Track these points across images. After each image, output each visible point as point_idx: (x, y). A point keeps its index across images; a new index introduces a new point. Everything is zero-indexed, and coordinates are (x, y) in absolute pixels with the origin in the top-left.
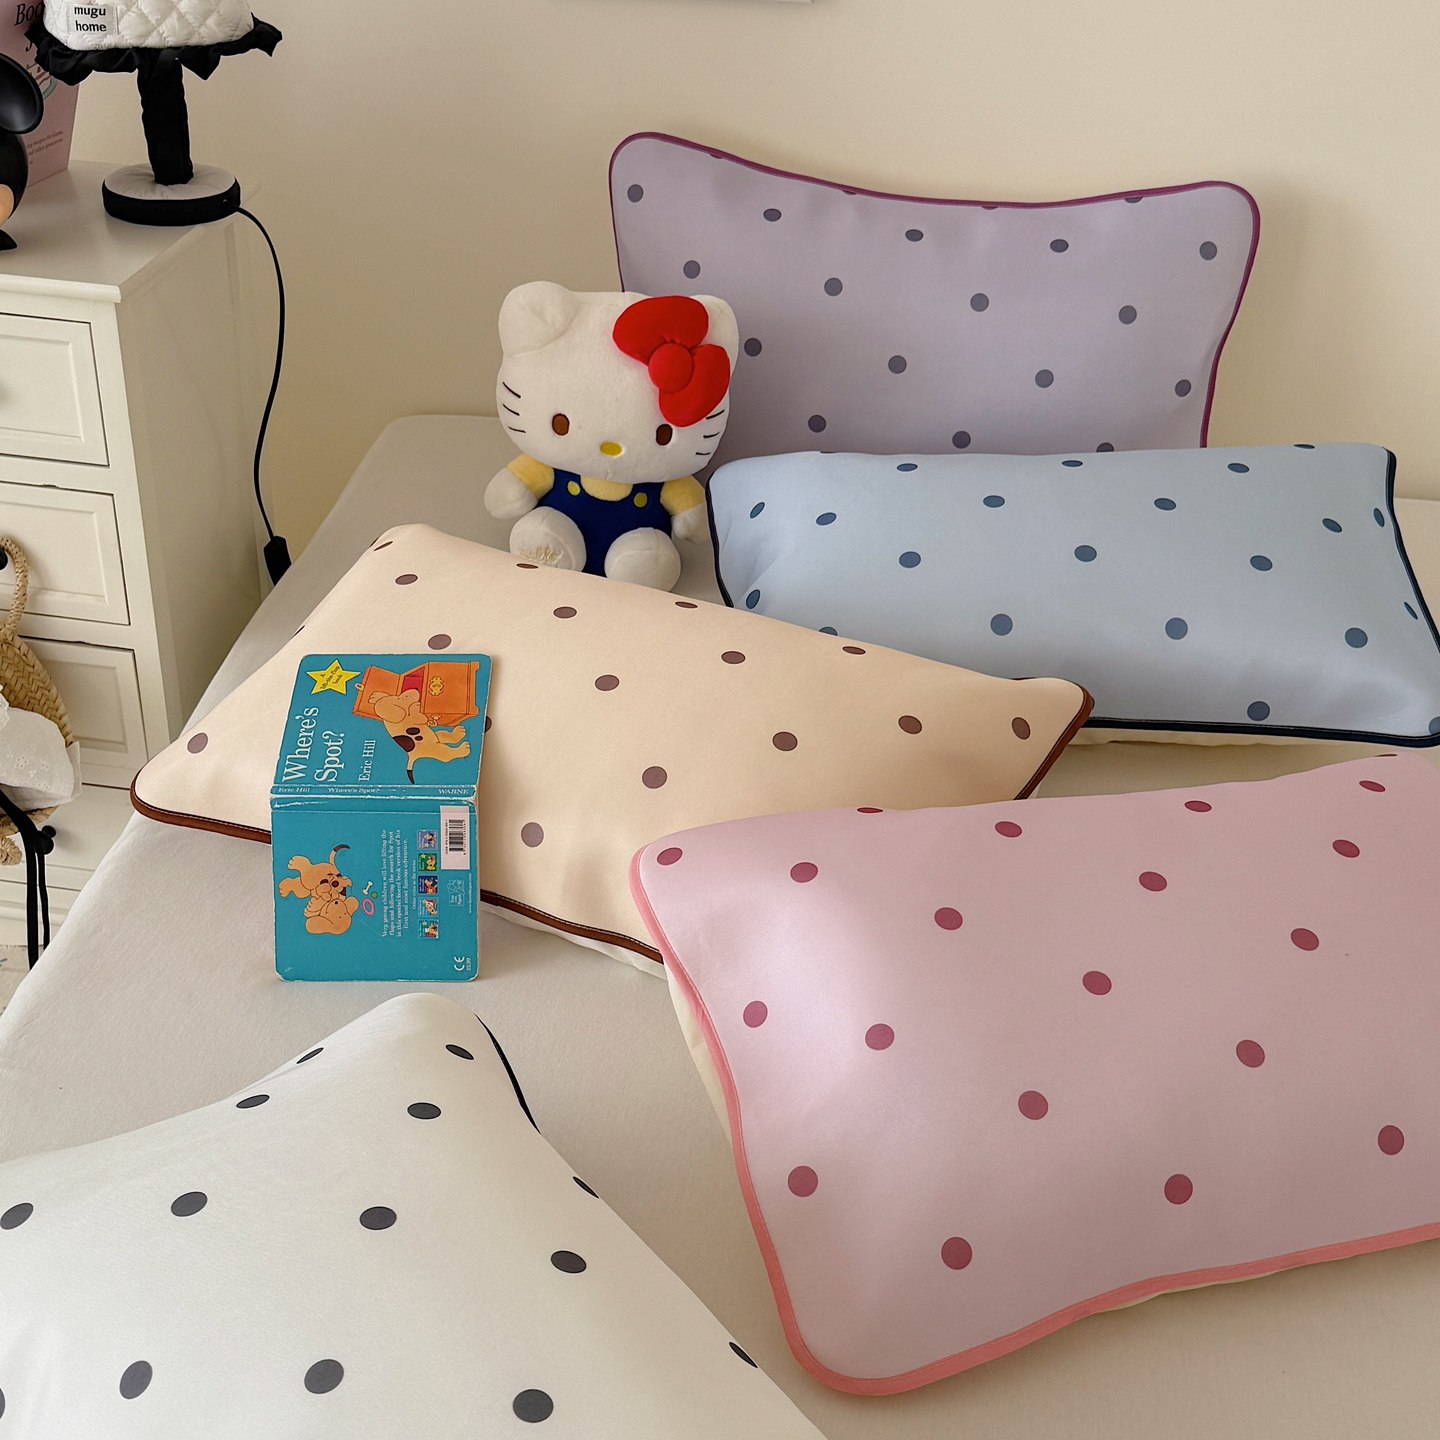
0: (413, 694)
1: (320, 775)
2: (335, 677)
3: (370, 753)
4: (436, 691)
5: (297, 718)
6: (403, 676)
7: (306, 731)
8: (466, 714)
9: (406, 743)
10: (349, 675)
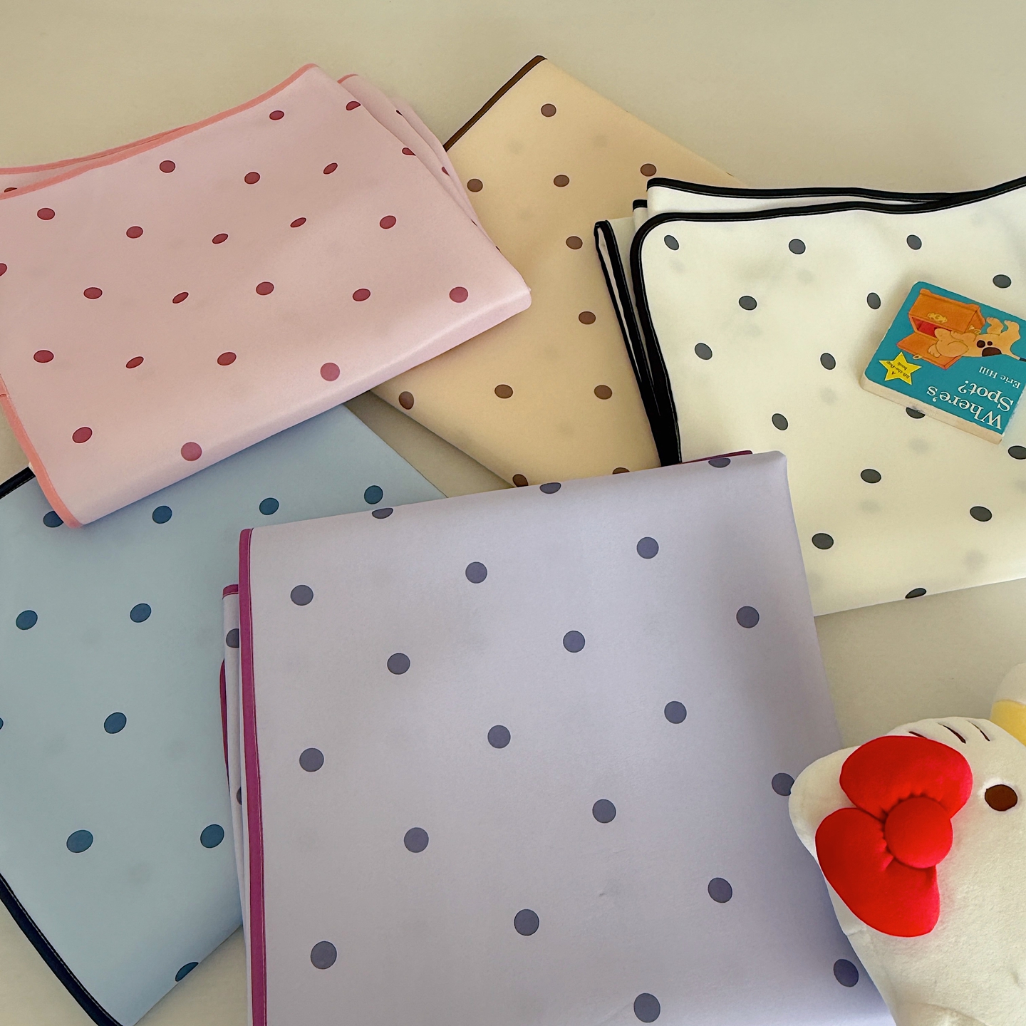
0: (937, 332)
1: (1004, 407)
2: (900, 368)
3: (993, 373)
4: (944, 320)
6: (916, 330)
7: (952, 399)
8: (976, 311)
9: (990, 351)
10: (901, 358)
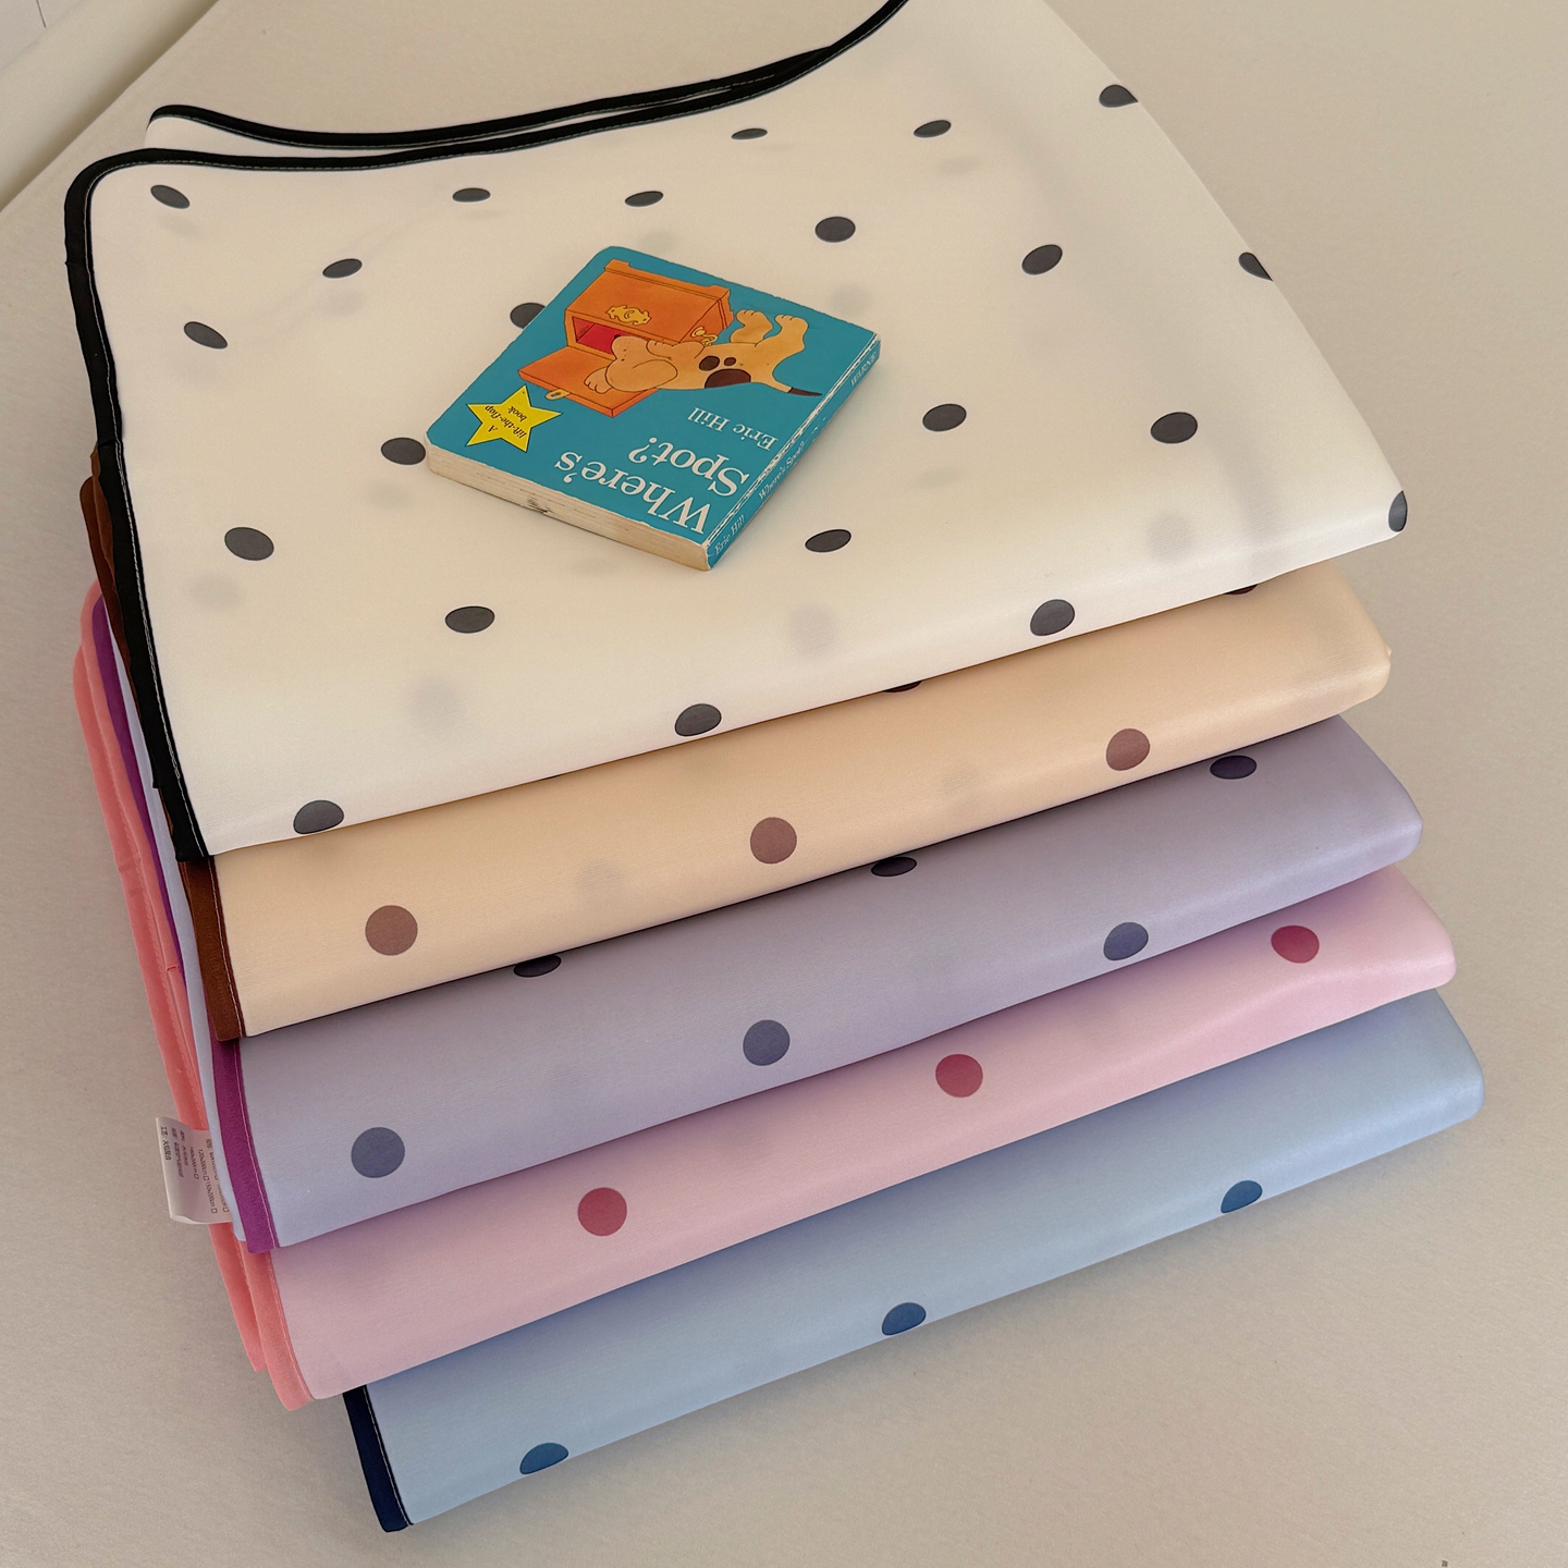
0: (617, 345)
1: (723, 488)
2: (513, 418)
3: (720, 421)
4: (641, 317)
5: (567, 479)
6: (572, 342)
7: (608, 476)
8: (720, 300)
9: (724, 376)
10: (520, 398)
